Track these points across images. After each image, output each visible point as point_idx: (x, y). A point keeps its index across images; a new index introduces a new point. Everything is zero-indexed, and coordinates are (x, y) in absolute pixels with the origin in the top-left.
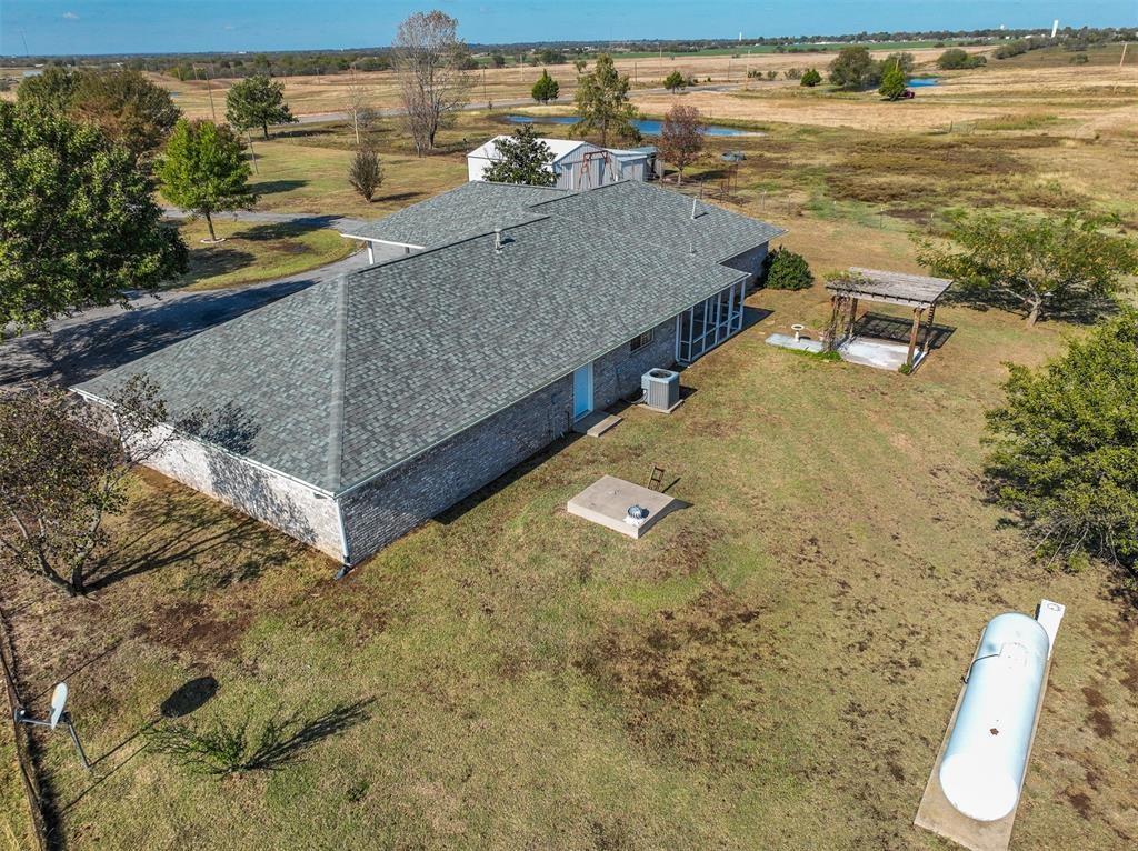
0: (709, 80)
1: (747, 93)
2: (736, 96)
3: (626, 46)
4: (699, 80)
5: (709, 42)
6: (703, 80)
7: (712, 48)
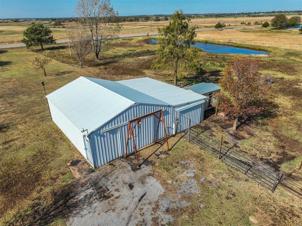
0: (229, 25)
1: (244, 30)
2: (241, 31)
3: (203, 15)
4: (226, 25)
5: (227, 14)
6: (227, 25)
7: (228, 16)
